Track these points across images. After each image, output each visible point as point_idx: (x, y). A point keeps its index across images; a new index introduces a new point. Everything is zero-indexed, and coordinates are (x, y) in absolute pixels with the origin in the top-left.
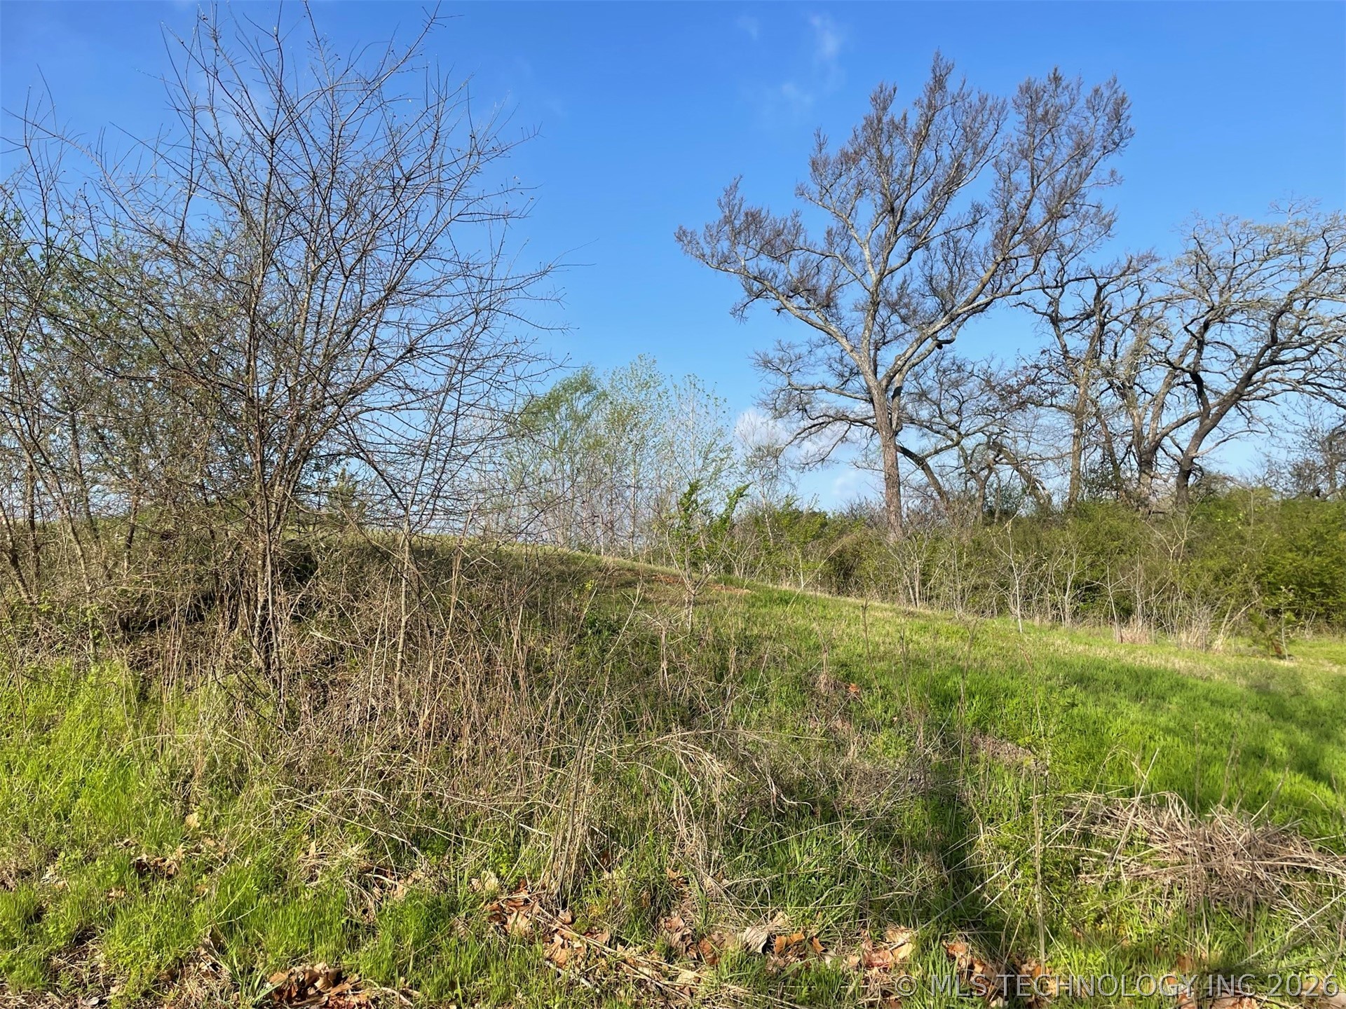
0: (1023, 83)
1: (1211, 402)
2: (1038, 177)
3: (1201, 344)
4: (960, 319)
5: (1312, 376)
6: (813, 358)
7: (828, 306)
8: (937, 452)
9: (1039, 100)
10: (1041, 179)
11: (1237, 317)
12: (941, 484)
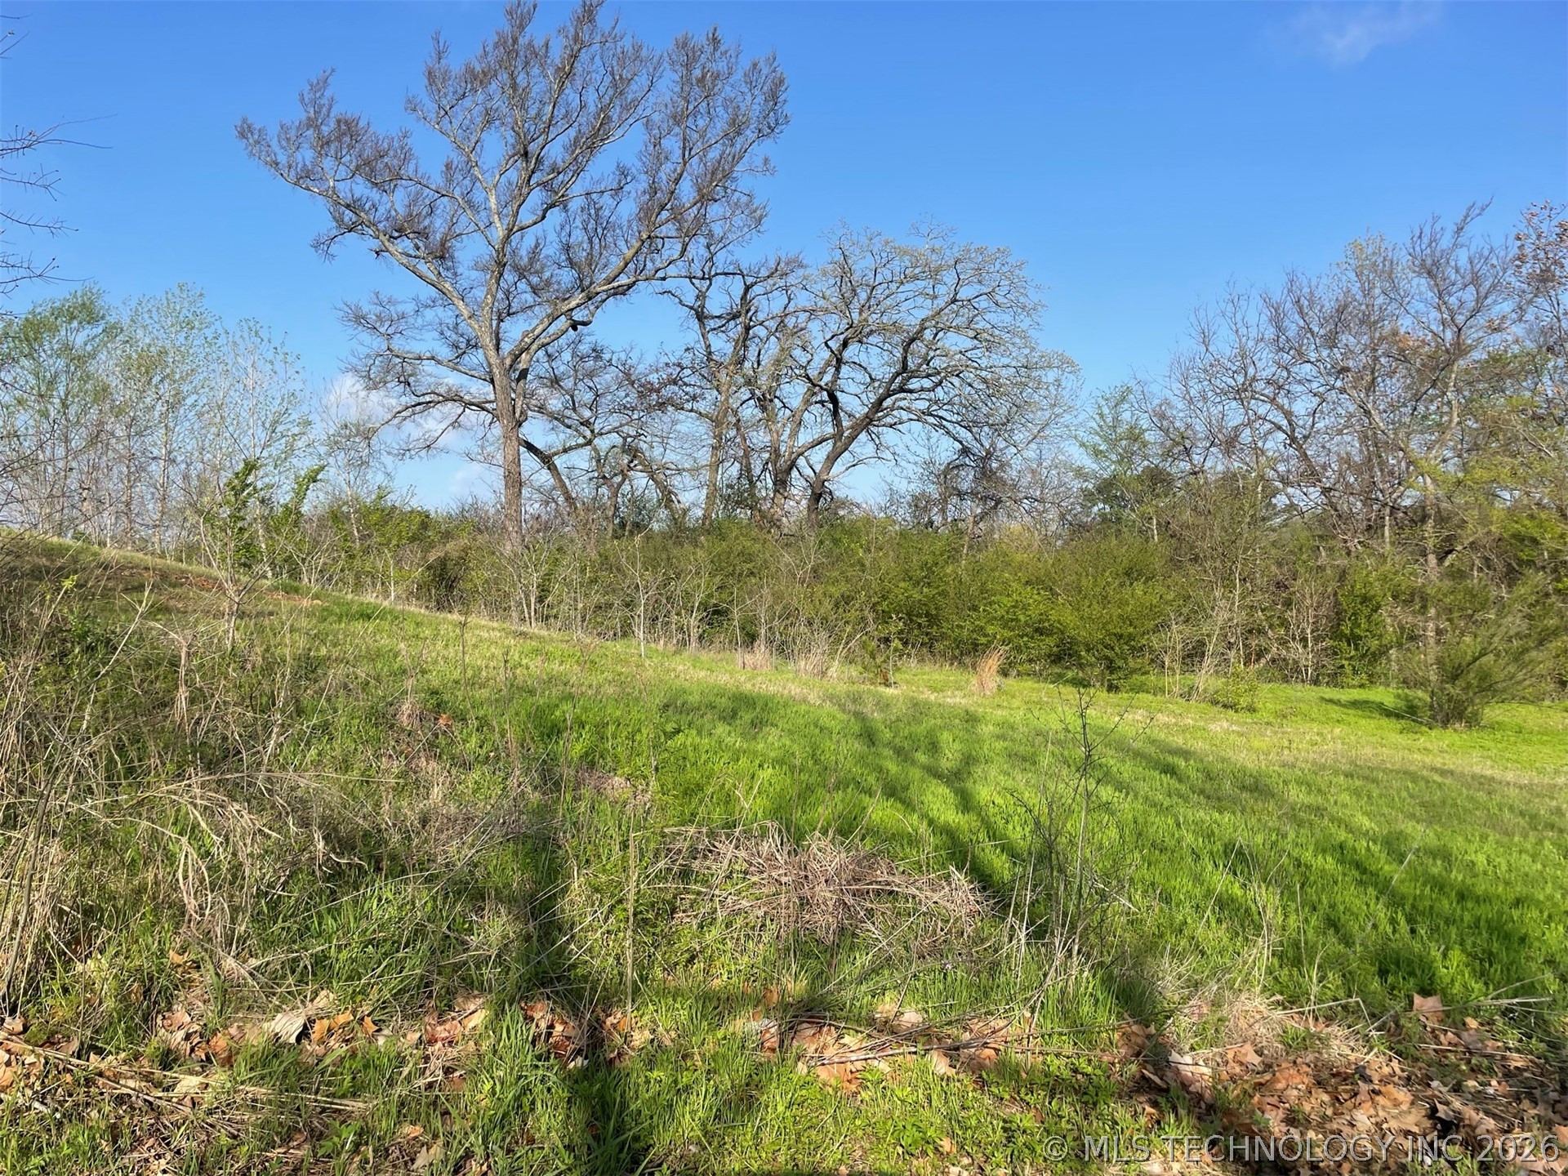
0: (679, 36)
1: (844, 424)
2: (691, 150)
3: (840, 362)
4: (599, 298)
5: (935, 407)
6: (420, 320)
7: (442, 257)
8: (565, 451)
9: (696, 60)
10: (693, 153)
11: (872, 339)
12: (569, 487)
